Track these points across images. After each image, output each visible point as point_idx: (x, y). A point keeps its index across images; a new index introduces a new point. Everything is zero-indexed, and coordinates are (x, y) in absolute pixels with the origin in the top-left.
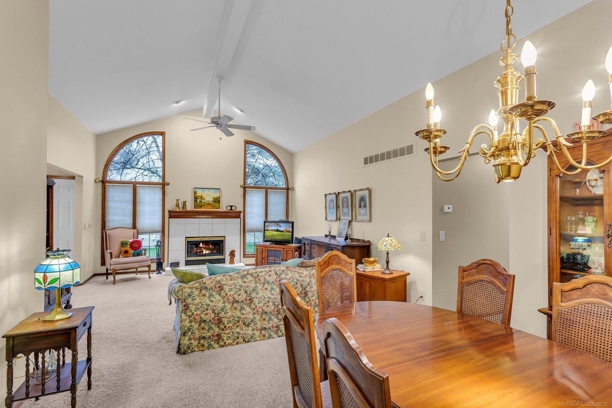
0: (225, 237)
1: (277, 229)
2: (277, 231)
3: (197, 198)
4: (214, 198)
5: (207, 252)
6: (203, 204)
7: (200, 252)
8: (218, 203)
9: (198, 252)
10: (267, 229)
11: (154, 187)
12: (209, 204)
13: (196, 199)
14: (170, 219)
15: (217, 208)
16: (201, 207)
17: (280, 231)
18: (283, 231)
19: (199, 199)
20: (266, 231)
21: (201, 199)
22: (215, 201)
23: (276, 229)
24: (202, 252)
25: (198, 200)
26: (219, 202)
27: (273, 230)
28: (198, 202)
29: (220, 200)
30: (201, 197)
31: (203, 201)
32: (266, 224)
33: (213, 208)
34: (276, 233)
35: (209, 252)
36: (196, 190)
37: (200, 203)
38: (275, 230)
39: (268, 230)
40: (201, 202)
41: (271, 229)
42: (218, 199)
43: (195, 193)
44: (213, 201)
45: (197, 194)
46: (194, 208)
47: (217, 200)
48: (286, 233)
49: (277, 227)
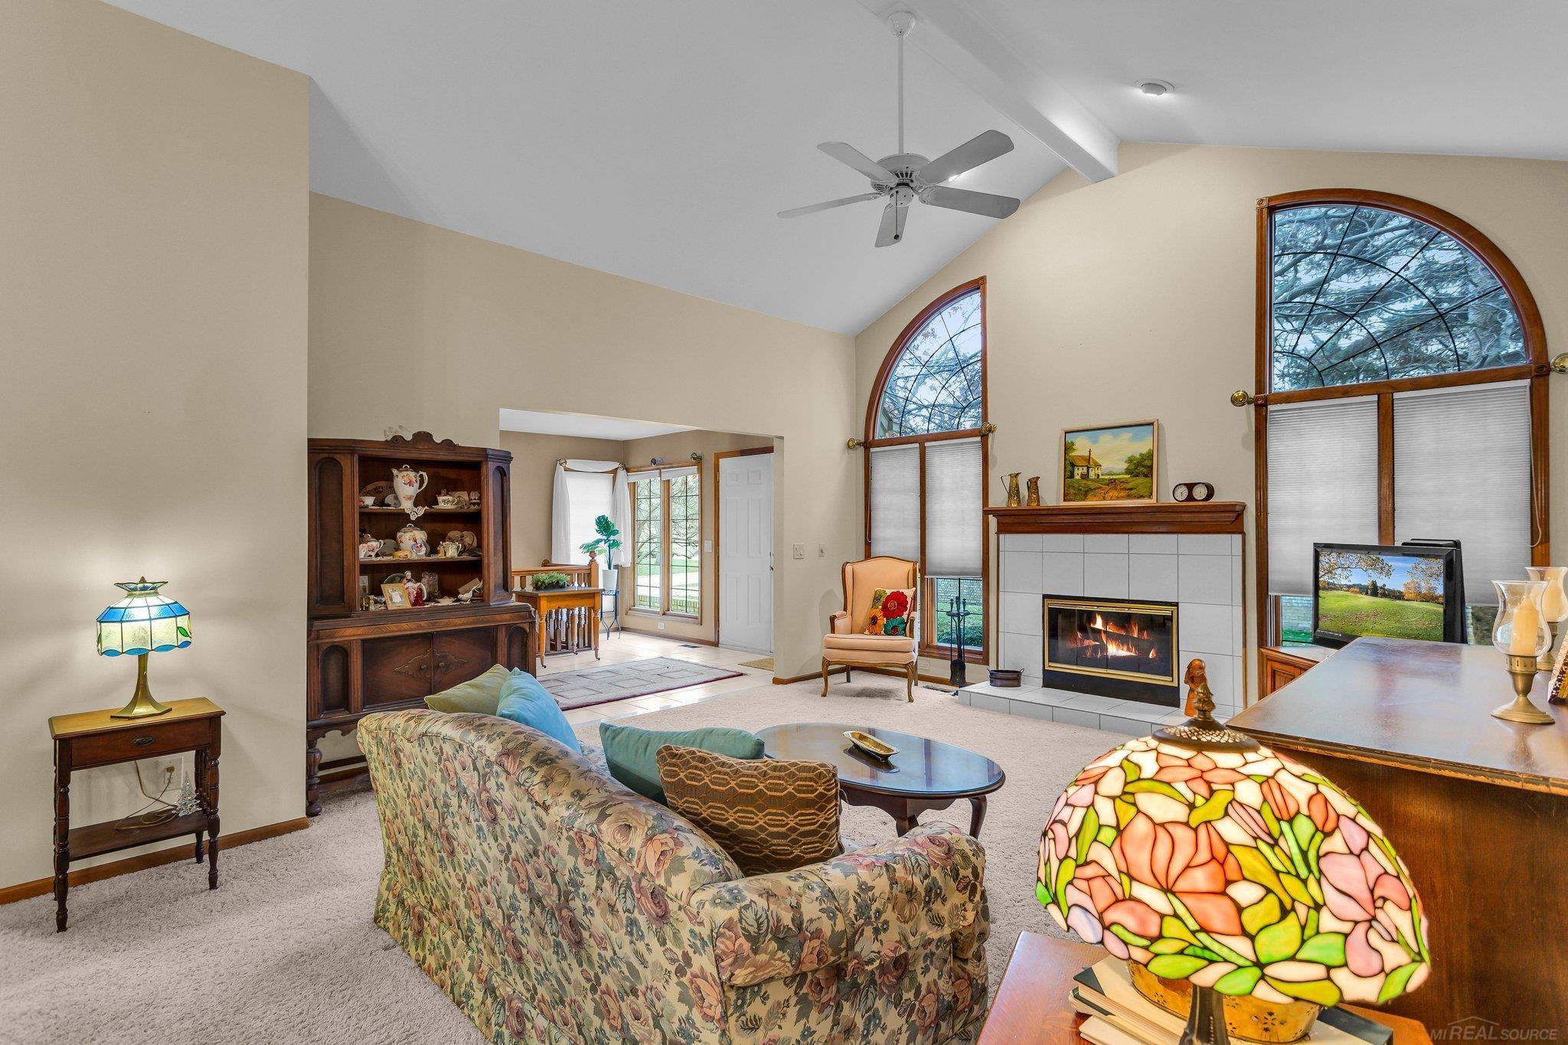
0: (1176, 605)
1: (1374, 584)
2: (1374, 591)
3: (1073, 465)
4: (1130, 460)
5: (1123, 652)
6: (1092, 485)
7: (1095, 648)
8: (1146, 476)
9: (1087, 647)
10: (1328, 584)
11: (962, 444)
12: (1112, 482)
13: (1069, 468)
14: (1002, 536)
15: (1142, 497)
16: (1085, 494)
17: (1384, 595)
18: (1398, 596)
19: (1081, 468)
20: (1321, 593)
21: (1088, 468)
22: (1136, 468)
23: (1366, 582)
24: (1104, 649)
25: (1078, 472)
26: (1149, 474)
27: (1354, 585)
28: (1077, 477)
29: (1151, 467)
30: (1088, 459)
31: (1092, 475)
32: (1322, 558)
33: (1129, 497)
34: (1366, 601)
35: (1129, 654)
36: (1070, 438)
37: (1084, 481)
38: (1363, 590)
39: (1331, 587)
40: (1085, 477)
41: (1344, 582)
42: (1147, 463)
43: (1068, 448)
44: (1128, 471)
45: (1074, 450)
46: (1065, 500)
47: (1143, 468)
48: (1415, 604)
49: (1370, 571)
